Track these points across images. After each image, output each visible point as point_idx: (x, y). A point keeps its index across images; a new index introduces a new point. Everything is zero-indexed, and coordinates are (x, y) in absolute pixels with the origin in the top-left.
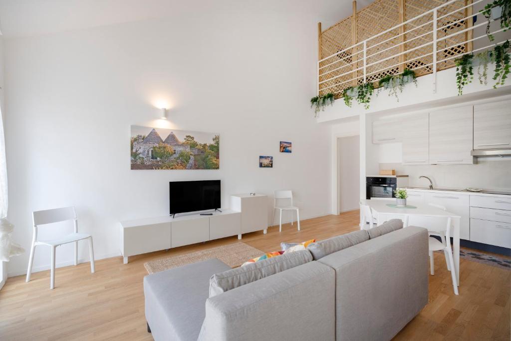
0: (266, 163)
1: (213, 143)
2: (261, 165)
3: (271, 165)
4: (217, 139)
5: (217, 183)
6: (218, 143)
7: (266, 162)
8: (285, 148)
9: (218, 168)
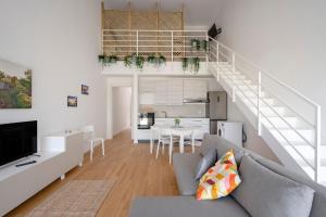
0: (72, 103)
1: (24, 77)
2: (69, 105)
3: (75, 105)
4: (28, 73)
5: (34, 124)
6: (30, 78)
7: (72, 101)
8: (85, 91)
9: (30, 107)
